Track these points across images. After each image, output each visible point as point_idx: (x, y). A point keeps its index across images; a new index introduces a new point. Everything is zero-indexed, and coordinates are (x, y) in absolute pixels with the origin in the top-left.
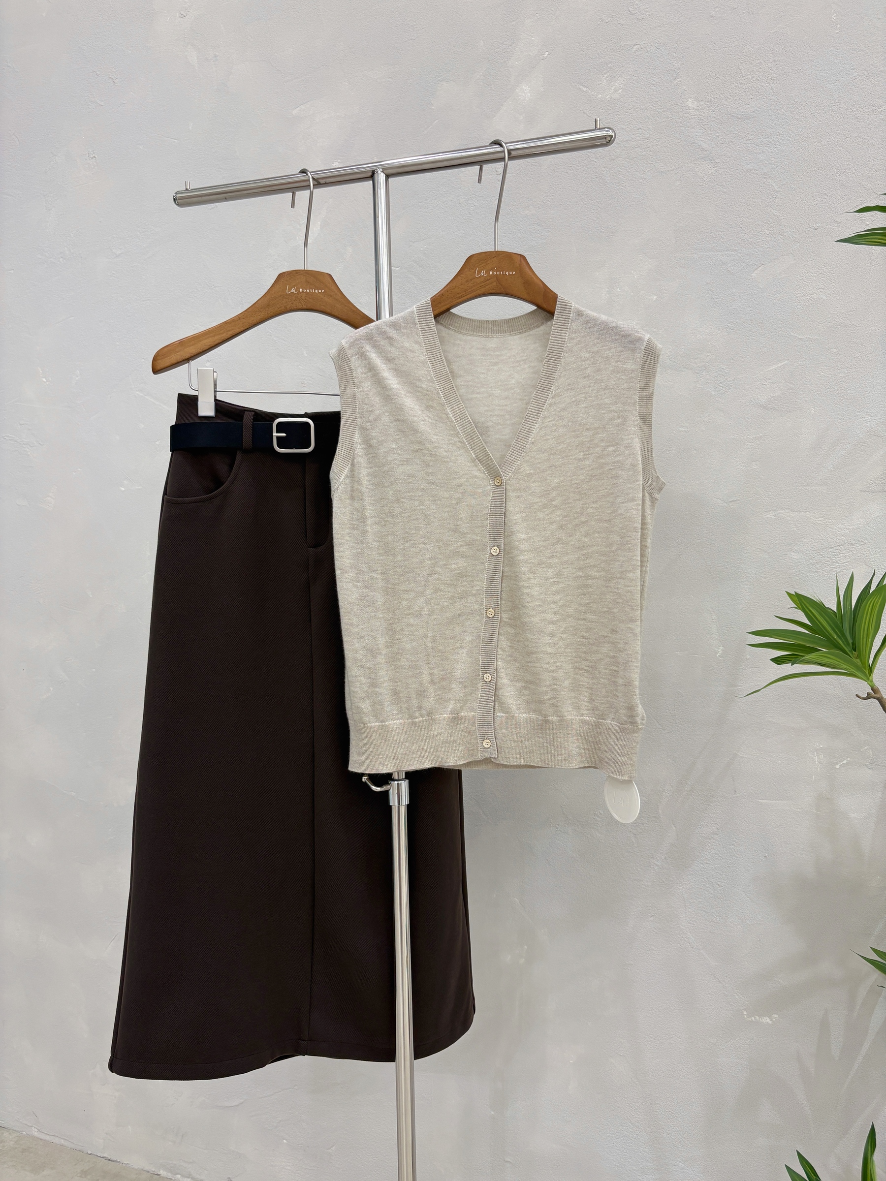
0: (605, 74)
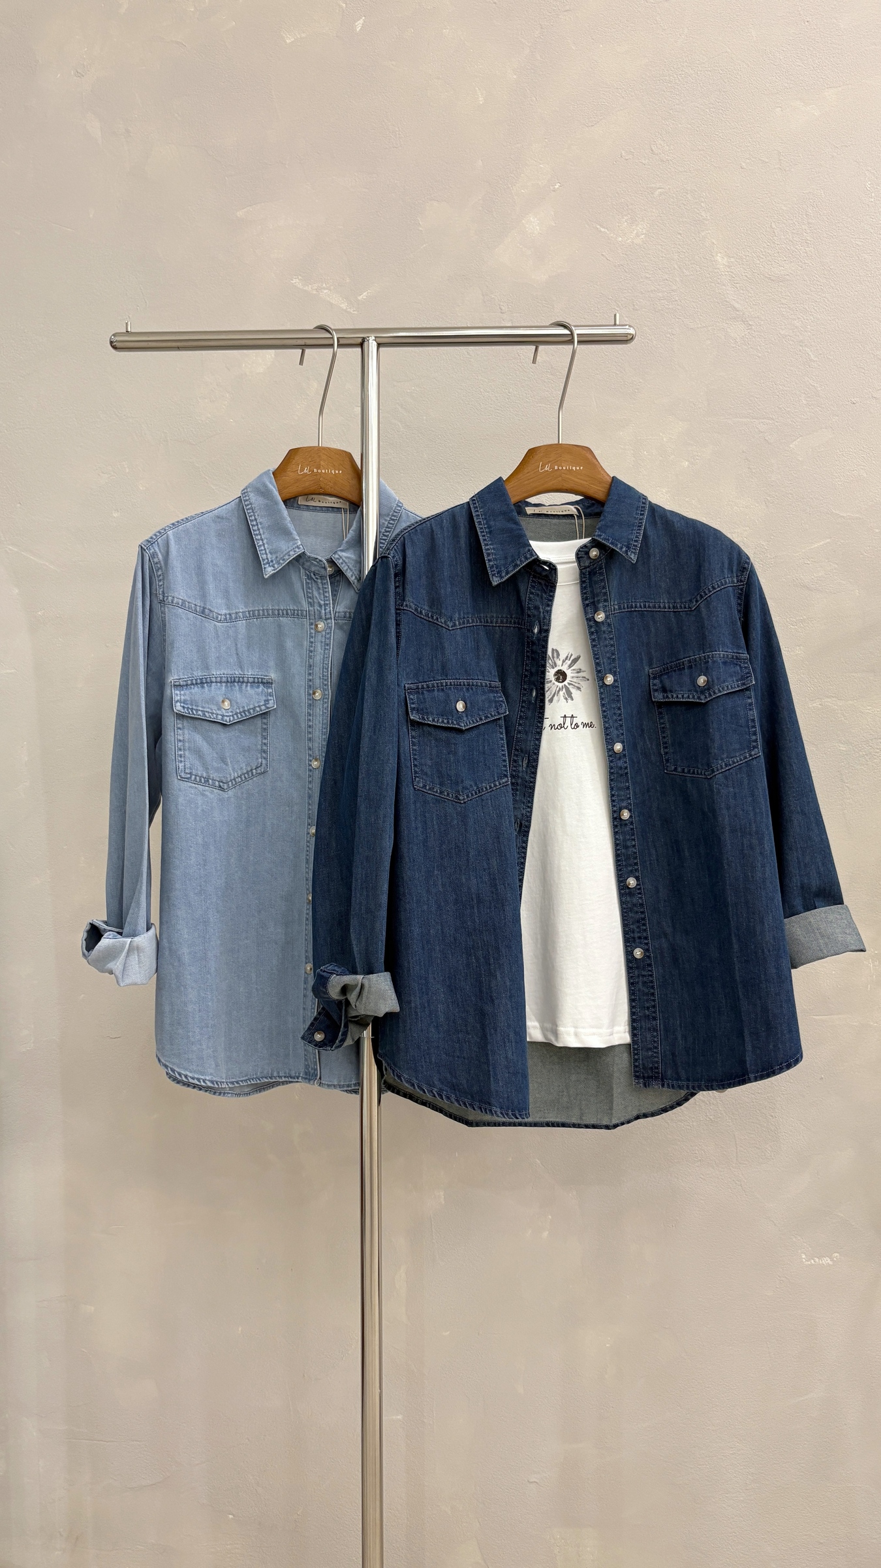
0: (626, 216)
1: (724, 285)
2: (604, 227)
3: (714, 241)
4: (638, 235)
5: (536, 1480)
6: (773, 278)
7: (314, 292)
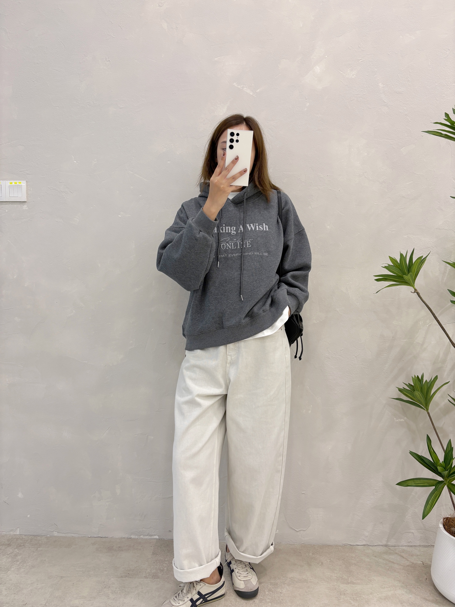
0: (349, 68)
1: (381, 94)
2: (342, 72)
3: (378, 79)
4: (353, 75)
5: (304, 493)
6: (398, 92)
7: (241, 88)
